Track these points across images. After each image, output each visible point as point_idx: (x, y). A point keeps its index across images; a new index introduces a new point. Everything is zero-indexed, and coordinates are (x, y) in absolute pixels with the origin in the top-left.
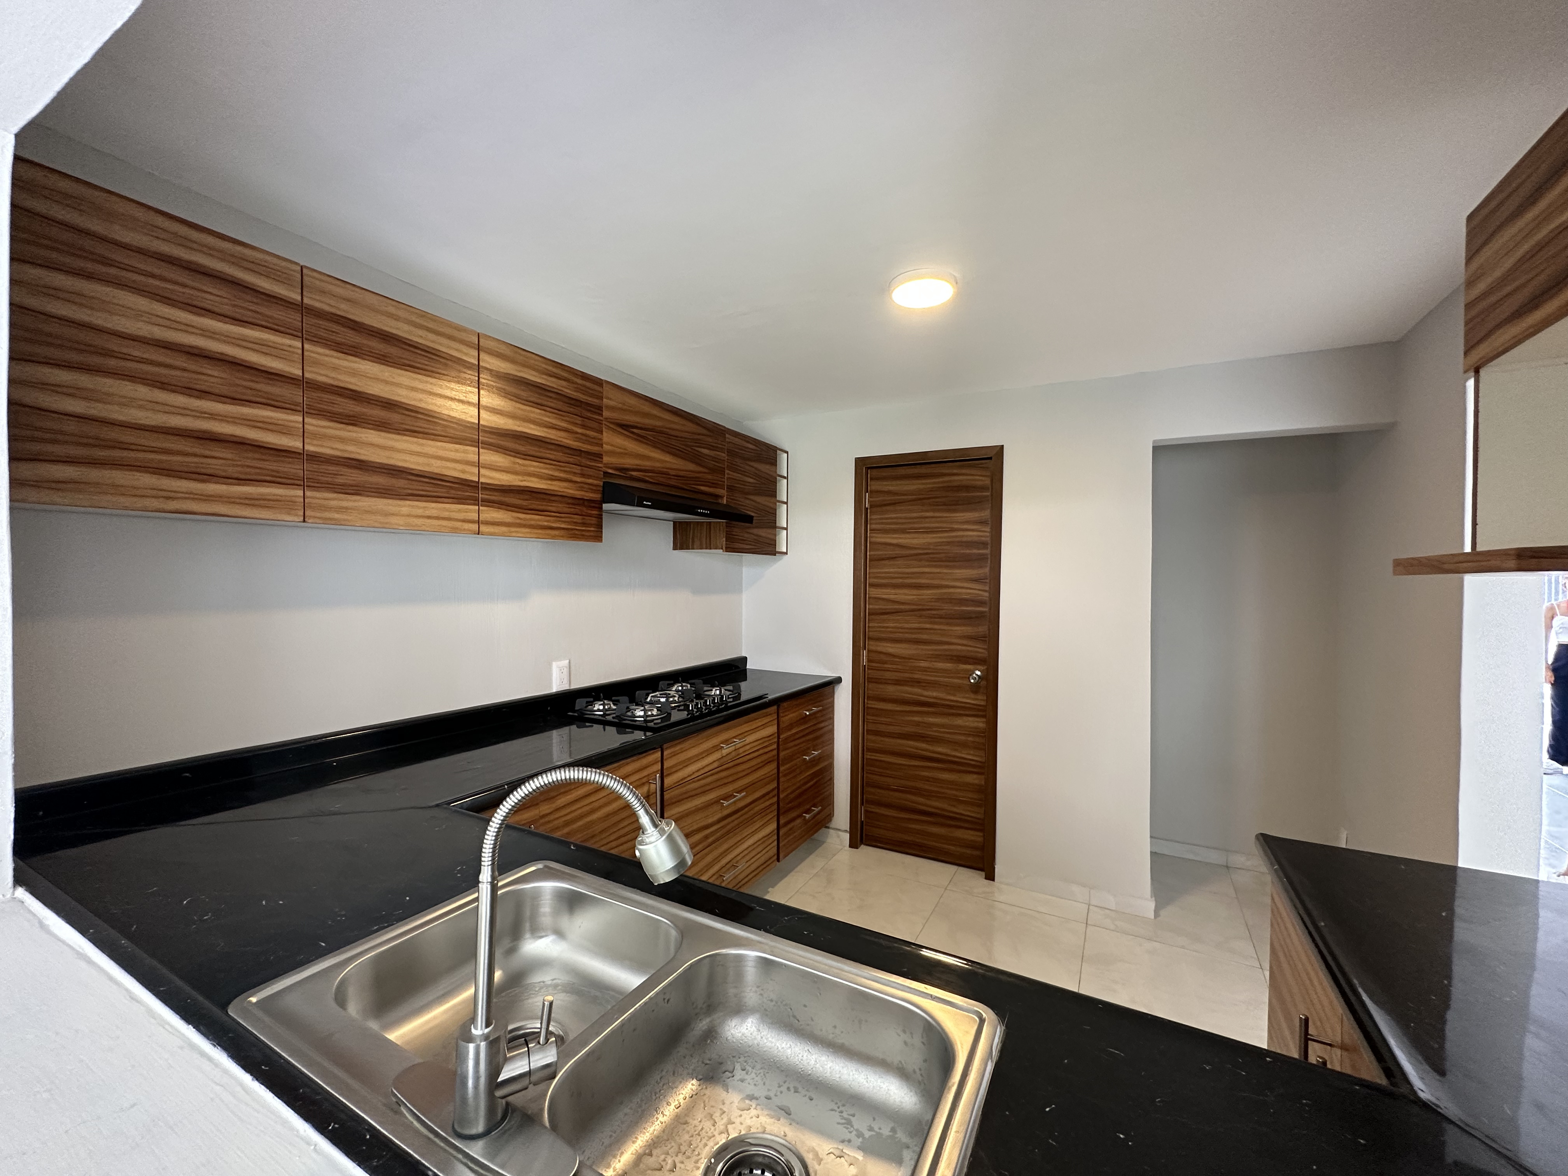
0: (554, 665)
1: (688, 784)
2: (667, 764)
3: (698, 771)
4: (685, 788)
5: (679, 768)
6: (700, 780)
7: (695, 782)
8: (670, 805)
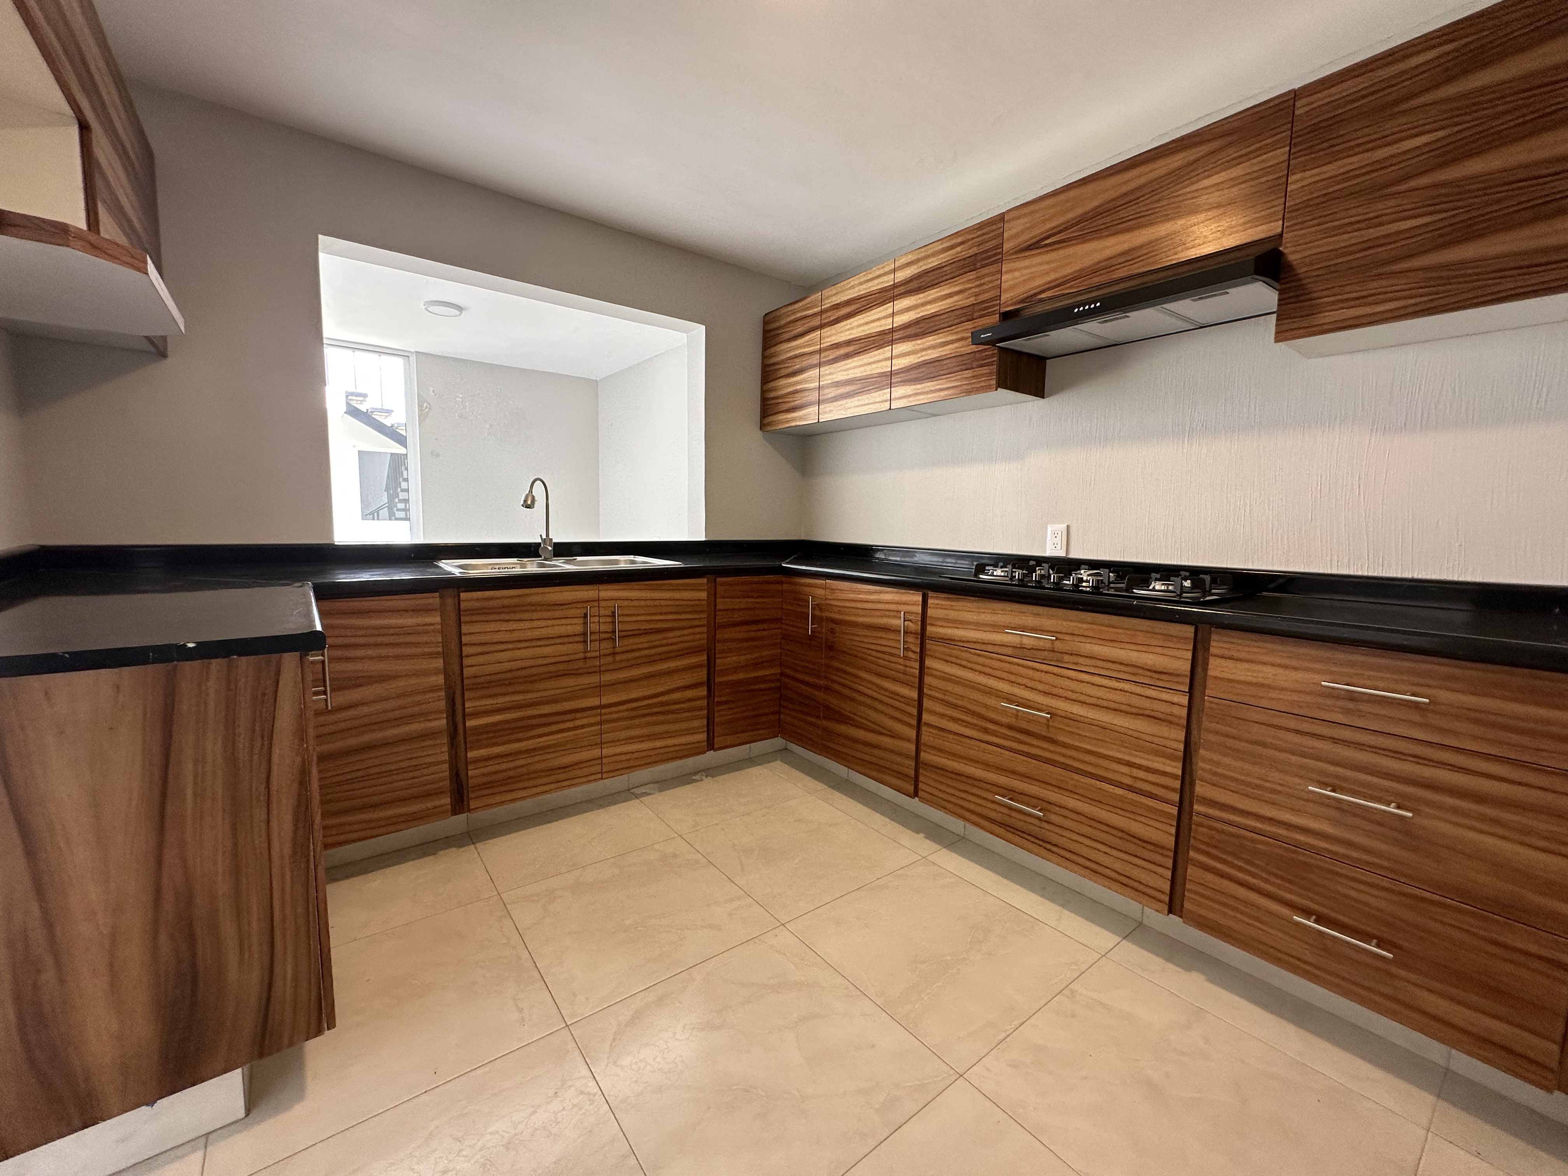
0: (1050, 529)
1: (959, 649)
2: (930, 612)
3: (975, 642)
4: (955, 652)
5: (943, 624)
6: (979, 655)
7: (970, 653)
8: (932, 656)
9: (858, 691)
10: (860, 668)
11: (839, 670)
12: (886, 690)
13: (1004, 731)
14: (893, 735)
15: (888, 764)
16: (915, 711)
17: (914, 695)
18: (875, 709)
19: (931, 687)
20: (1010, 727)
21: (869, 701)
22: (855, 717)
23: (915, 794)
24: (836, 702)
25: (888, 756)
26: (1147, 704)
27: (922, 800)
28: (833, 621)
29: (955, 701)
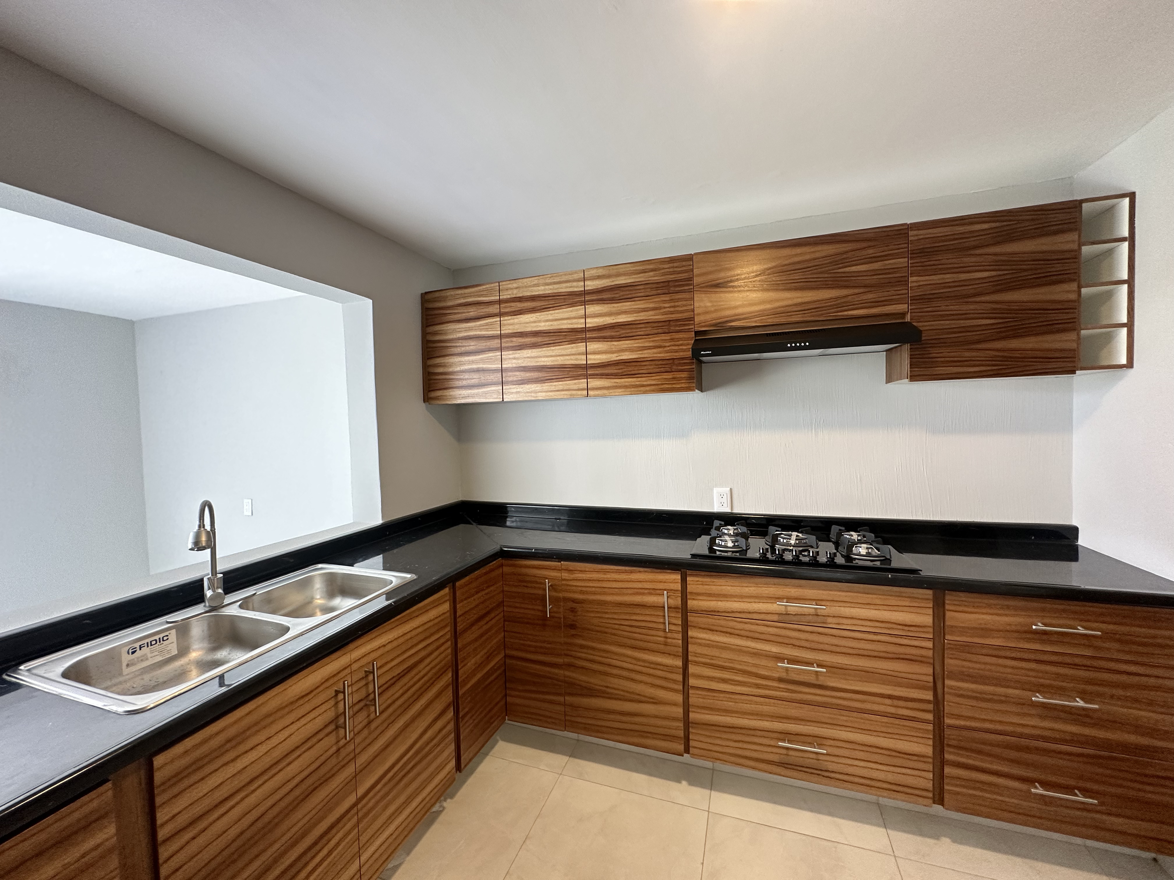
0: (716, 490)
1: (725, 619)
2: (689, 588)
3: (740, 612)
4: (720, 621)
5: (705, 598)
6: (746, 623)
7: (736, 621)
8: (694, 627)
9: (609, 665)
10: (611, 644)
11: (582, 647)
12: (644, 661)
13: (775, 684)
14: (655, 701)
15: (651, 729)
16: (680, 678)
17: (679, 663)
18: (633, 680)
19: (696, 654)
20: (780, 680)
21: (625, 673)
22: (609, 690)
23: (687, 751)
24: (584, 678)
25: (652, 721)
26: (902, 650)
27: (694, 756)
28: (574, 601)
29: (723, 664)
